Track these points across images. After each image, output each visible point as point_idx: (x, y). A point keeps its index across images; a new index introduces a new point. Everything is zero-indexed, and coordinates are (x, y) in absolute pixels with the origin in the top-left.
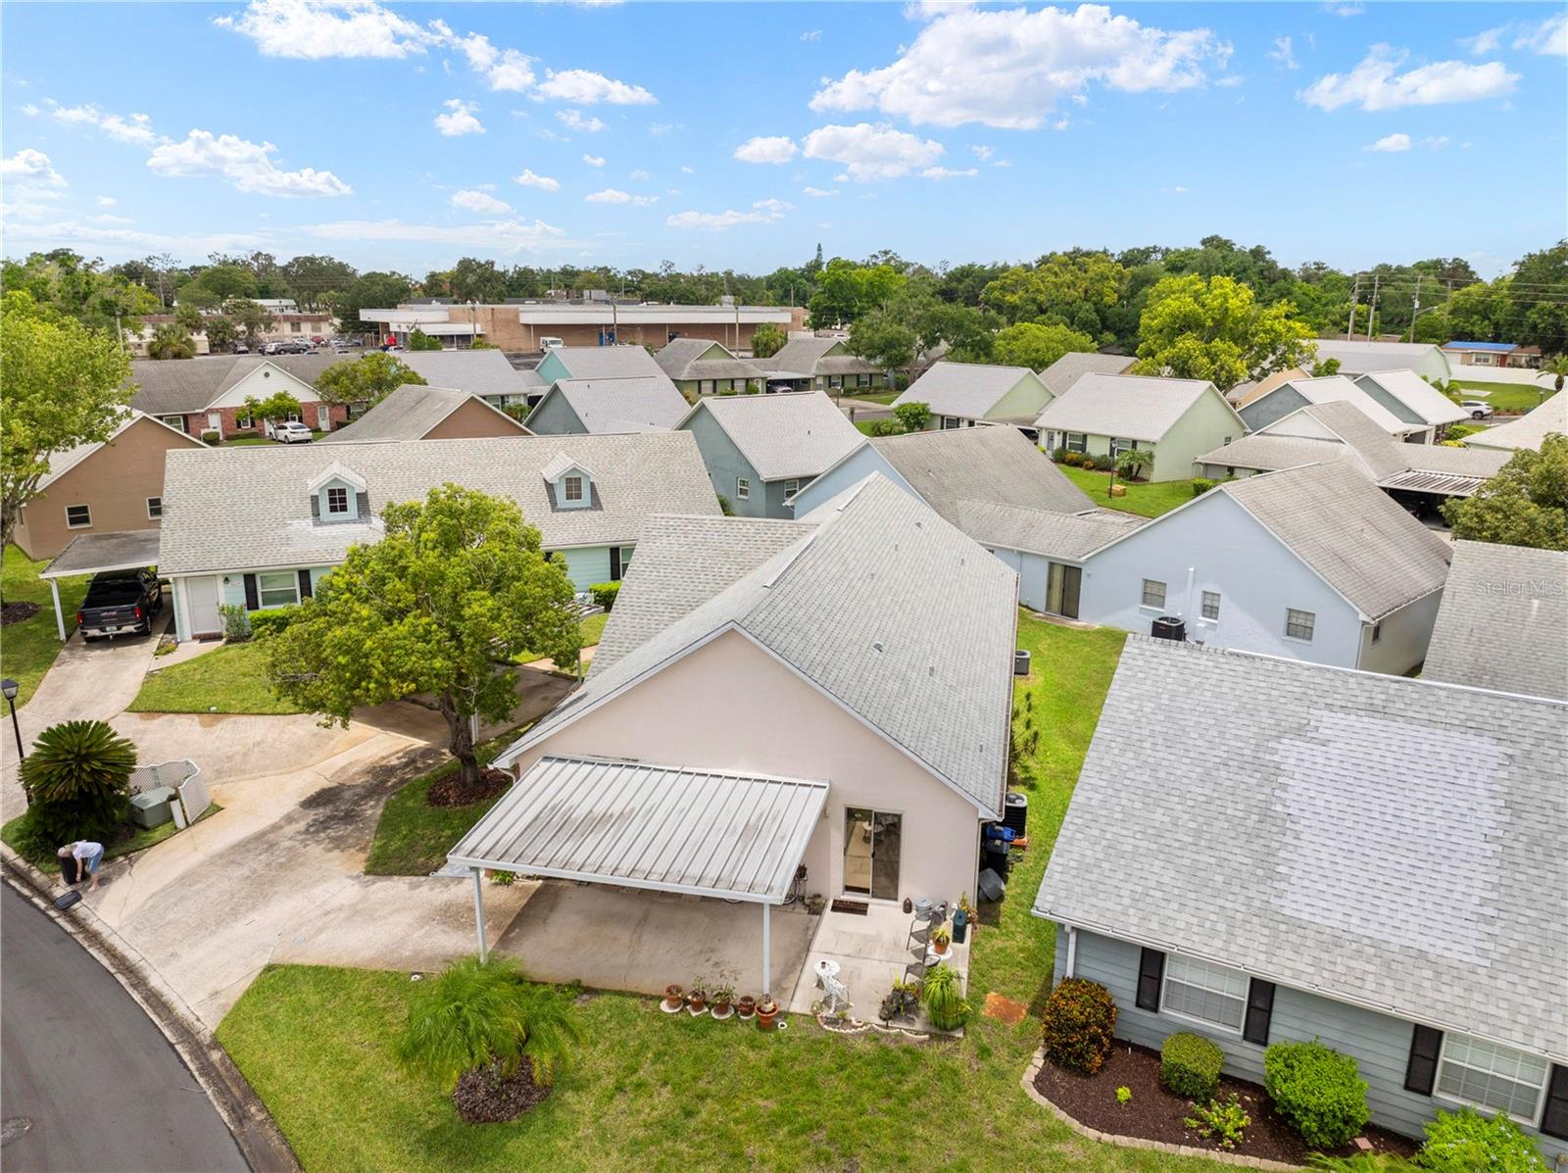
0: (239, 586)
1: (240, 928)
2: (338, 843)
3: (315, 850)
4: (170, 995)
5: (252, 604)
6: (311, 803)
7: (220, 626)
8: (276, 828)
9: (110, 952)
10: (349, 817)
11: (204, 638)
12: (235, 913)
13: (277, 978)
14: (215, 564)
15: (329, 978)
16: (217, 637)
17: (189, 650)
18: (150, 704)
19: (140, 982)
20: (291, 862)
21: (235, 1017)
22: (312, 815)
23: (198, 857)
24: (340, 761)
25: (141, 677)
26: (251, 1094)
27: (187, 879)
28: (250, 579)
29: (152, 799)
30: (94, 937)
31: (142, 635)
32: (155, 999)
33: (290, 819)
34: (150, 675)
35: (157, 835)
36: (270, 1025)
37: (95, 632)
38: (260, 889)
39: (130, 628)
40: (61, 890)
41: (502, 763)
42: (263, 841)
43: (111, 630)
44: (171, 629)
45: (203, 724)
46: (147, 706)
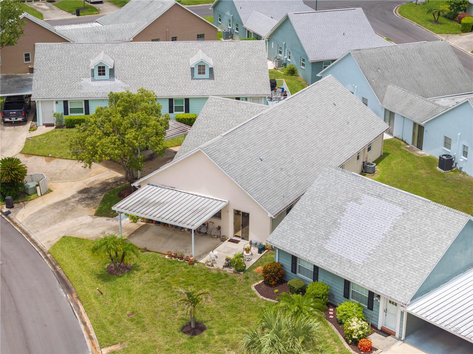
0: (62, 105)
1: (56, 226)
2: (88, 205)
3: (80, 207)
4: (37, 240)
5: (66, 113)
6: (81, 192)
7: (53, 121)
8: (69, 199)
9: (20, 228)
10: (92, 198)
11: (47, 125)
12: (55, 222)
13: (65, 240)
14: (53, 96)
15: (80, 241)
16: (52, 125)
17: (42, 130)
18: (28, 151)
19: (29, 237)
20: (73, 209)
21: (54, 247)
22: (80, 196)
23: (44, 205)
24: (92, 179)
25: (24, 140)
26: (57, 264)
27: (41, 211)
28: (66, 103)
29: (31, 185)
30: (15, 224)
31: (24, 122)
32: (33, 241)
33: (73, 197)
34: (28, 139)
35: (32, 197)
36: (63, 249)
37: (7, 120)
38: (63, 216)
39: (20, 119)
40: (5, 210)
41: (136, 184)
42: (64, 202)
43: (13, 119)
44: (35, 119)
45: (46, 161)
46: (27, 152)
